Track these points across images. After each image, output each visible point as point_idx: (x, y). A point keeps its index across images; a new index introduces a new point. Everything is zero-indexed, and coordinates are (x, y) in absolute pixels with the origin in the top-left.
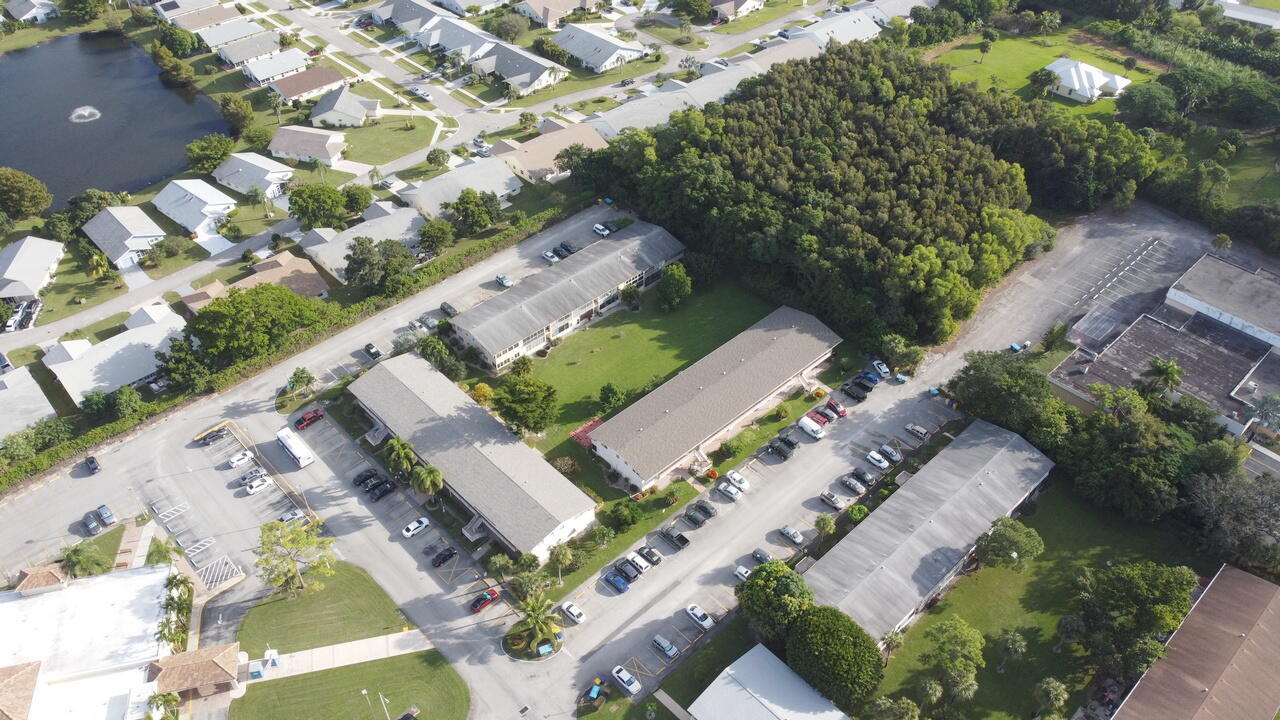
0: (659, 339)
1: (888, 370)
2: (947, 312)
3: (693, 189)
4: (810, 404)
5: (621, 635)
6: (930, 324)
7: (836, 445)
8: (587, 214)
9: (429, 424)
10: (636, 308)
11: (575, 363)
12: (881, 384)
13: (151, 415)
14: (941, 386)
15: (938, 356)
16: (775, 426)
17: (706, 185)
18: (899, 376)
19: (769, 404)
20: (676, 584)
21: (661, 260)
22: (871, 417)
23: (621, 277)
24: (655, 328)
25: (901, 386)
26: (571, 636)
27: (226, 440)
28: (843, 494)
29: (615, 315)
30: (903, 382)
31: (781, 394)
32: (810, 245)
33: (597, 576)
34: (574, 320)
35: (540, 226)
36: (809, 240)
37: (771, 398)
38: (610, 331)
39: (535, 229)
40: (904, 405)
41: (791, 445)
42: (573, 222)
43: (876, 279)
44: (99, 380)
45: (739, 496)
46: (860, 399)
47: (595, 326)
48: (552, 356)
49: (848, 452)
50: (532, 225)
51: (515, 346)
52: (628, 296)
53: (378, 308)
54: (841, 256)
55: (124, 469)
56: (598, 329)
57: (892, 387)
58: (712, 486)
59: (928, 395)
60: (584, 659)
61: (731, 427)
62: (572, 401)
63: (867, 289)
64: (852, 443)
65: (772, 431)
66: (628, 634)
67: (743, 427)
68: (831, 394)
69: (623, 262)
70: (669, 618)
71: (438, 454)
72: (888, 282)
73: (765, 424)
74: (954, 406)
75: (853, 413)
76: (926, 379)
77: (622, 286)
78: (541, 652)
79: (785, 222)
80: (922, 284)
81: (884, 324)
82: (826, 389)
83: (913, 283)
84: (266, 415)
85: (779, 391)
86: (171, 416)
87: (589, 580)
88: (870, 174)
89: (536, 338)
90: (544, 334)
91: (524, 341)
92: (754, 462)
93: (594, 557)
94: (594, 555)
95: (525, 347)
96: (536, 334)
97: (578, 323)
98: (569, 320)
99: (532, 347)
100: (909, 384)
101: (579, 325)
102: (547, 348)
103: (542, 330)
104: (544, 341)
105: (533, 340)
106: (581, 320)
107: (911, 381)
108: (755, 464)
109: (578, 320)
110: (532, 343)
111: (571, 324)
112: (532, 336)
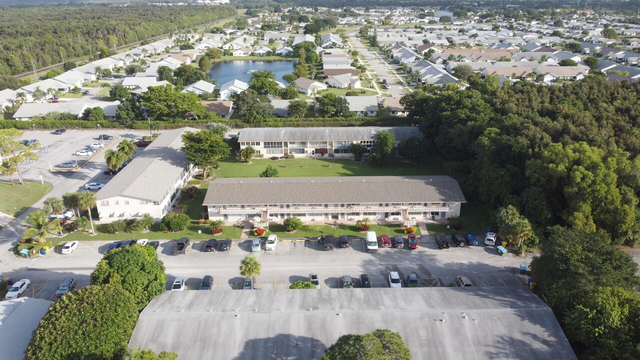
4: (397, 234)
9: (158, 148)
10: (358, 160)
12: (477, 248)
16: (350, 233)
18: (501, 248)
22: (434, 260)
23: (360, 138)
25: (497, 256)
26: (49, 257)
27: (108, 141)
29: (341, 159)
30: (502, 255)
31: (383, 221)
34: (310, 149)
37: (370, 218)
38: (326, 163)
41: (342, 246)
47: (322, 159)
48: (278, 161)
51: (257, 144)
52: (355, 150)
53: (236, 125)
55: (66, 137)
57: (486, 253)
58: (252, 239)
59: (514, 270)
61: (317, 219)
65: (341, 234)
67: (325, 223)
68: (423, 236)
69: (370, 133)
72: (531, 161)
73: (344, 229)
75: (421, 252)
77: (355, 142)
82: (425, 232)
83: (552, 166)
84: (135, 139)
89: (275, 147)
90: (281, 147)
91: (265, 143)
92: (301, 242)
93: (130, 234)
94: (131, 233)
95: (265, 149)
96: (275, 143)
97: (313, 154)
98: (305, 147)
99: (271, 152)
100: (507, 258)
101: (313, 156)
102: (281, 158)
103: (281, 143)
104: (282, 153)
105: (272, 147)
106: (316, 153)
107: (511, 257)
108: (301, 243)
109: (313, 151)
110: (271, 149)
111: (307, 152)
112: (272, 143)
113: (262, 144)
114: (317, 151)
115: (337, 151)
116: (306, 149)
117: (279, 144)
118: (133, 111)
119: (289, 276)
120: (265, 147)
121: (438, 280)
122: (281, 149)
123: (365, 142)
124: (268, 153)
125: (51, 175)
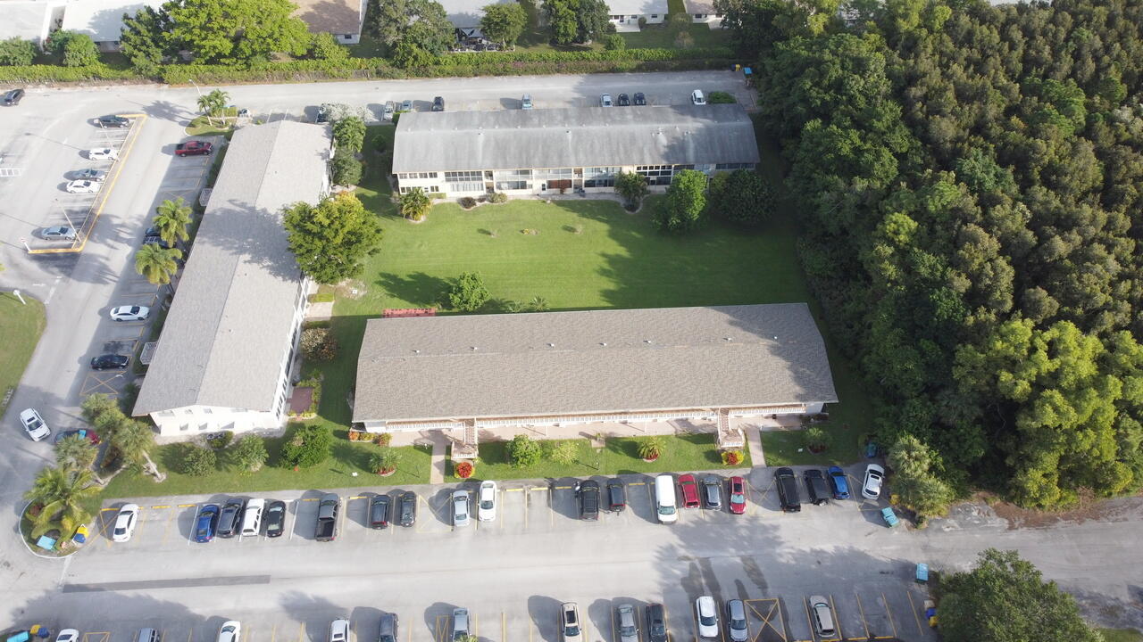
0: (613, 260)
1: (877, 490)
2: (1050, 461)
3: (816, 84)
4: (710, 464)
5: (130, 593)
6: (1009, 461)
7: (671, 548)
8: (707, 77)
9: (238, 209)
10: (632, 208)
11: (490, 234)
12: (850, 505)
13: (97, 76)
14: (943, 573)
15: (998, 523)
16: (625, 462)
17: (839, 85)
18: (888, 512)
19: (651, 425)
20: (263, 579)
21: (710, 162)
22: (775, 542)
23: (636, 157)
24: (623, 243)
25: (881, 528)
26: (93, 549)
27: (120, 131)
28: (599, 627)
29: (598, 203)
30: (888, 525)
31: (684, 422)
32: (896, 233)
33: (201, 499)
34: (537, 182)
35: (634, 64)
36: (902, 223)
37: (662, 419)
38: (571, 217)
39: (624, 65)
40: (851, 561)
41: (614, 505)
42: (681, 77)
43: (951, 335)
44: (94, 25)
45: (465, 524)
46: (789, 504)
47: (560, 204)
48: (477, 212)
49: (679, 570)
50: (624, 59)
51: (431, 175)
52: (626, 186)
53: (380, 74)
54: (924, 271)
55: (28, 114)
56: (561, 209)
57: (862, 519)
58: (452, 485)
59: (907, 571)
60: (69, 588)
61: (564, 423)
62: (431, 275)
63: (926, 344)
64: (705, 561)
65: (610, 466)
66: (139, 597)
67: (581, 433)
68: (755, 470)
69: (655, 141)
70: (200, 618)
71: (207, 245)
72: (966, 352)
73: (615, 450)
74: (932, 620)
75: (754, 518)
76: (933, 544)
77: (627, 170)
78: (40, 543)
79: (896, 182)
80: (1023, 386)
81: (924, 414)
82: (758, 458)
83: (1005, 376)
84: (176, 125)
85: (684, 416)
86: (114, 87)
87: (191, 496)
88: (1119, 177)
89: (468, 179)
90: (481, 179)
91: (447, 174)
92: (541, 491)
93: (227, 474)
94: (228, 471)
95: (449, 184)
96: (467, 174)
97: (544, 189)
98: (528, 178)
99: (461, 188)
100: (896, 533)
101: (544, 192)
102: (481, 200)
103: (480, 173)
104: (482, 189)
105: (461, 180)
106: (549, 187)
107: (904, 531)
108: (540, 493)
109: (544, 185)
110: (461, 183)
111: (531, 186)
112: (461, 174)
113: (441, 175)
114: (551, 185)
115: (590, 184)
116: (528, 182)
117: (476, 175)
118: (157, 46)
119: (527, 597)
120: (448, 180)
121: (778, 602)
122: (480, 182)
123: (645, 168)
124: (453, 190)
125: (34, 266)
